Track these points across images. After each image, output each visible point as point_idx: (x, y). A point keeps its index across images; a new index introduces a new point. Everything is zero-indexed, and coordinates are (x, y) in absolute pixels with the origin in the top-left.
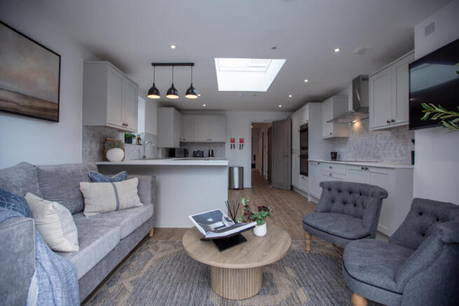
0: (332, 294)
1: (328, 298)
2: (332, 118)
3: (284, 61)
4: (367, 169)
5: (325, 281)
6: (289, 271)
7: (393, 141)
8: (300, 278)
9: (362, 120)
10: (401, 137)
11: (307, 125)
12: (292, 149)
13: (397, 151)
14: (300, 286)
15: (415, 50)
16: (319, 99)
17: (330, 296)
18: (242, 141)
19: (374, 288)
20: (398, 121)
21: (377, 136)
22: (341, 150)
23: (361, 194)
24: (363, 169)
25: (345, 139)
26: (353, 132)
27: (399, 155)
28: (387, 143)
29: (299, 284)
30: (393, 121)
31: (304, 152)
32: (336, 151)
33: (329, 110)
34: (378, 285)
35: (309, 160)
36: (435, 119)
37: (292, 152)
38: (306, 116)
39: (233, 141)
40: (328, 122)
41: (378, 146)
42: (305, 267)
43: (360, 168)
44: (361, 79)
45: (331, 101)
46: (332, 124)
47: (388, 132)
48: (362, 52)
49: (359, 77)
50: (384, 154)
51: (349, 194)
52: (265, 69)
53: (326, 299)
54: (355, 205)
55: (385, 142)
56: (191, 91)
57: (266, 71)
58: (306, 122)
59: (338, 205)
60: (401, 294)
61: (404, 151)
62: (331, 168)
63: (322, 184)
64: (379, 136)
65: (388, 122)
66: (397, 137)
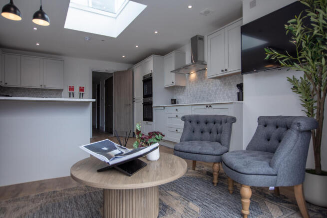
0: (213, 200)
1: (213, 203)
2: (174, 69)
3: (146, 6)
4: (210, 107)
5: (203, 194)
6: (173, 193)
7: (222, 88)
8: (184, 196)
9: (197, 71)
10: (227, 84)
11: (151, 74)
12: (133, 99)
13: (225, 95)
14: (188, 201)
15: (243, 17)
16: (162, 53)
17: (213, 202)
18: (82, 89)
19: (259, 176)
20: (229, 71)
21: (210, 84)
22: (179, 97)
23: (215, 123)
24: (207, 107)
25: (183, 88)
26: (190, 81)
27: (226, 97)
28: (218, 89)
29: (187, 200)
30: (226, 70)
31: (148, 99)
32: (175, 98)
33: (170, 62)
34: (262, 173)
35: (153, 106)
36: (274, 58)
37: (133, 101)
38: (150, 66)
39: (71, 89)
40: (171, 72)
41: (210, 92)
42: (183, 188)
43: (205, 107)
44: (198, 38)
45: (173, 54)
46: (173, 74)
47: (218, 80)
48: (207, 13)
49: (197, 36)
50: (215, 98)
51: (205, 124)
52: (114, 16)
53: (212, 205)
54: (210, 133)
55: (216, 88)
56: (40, 14)
57: (116, 18)
58: (151, 72)
59: (197, 134)
60: (276, 175)
61: (230, 95)
62: (177, 110)
63: (184, 118)
64: (211, 84)
65: (222, 71)
66: (225, 84)
